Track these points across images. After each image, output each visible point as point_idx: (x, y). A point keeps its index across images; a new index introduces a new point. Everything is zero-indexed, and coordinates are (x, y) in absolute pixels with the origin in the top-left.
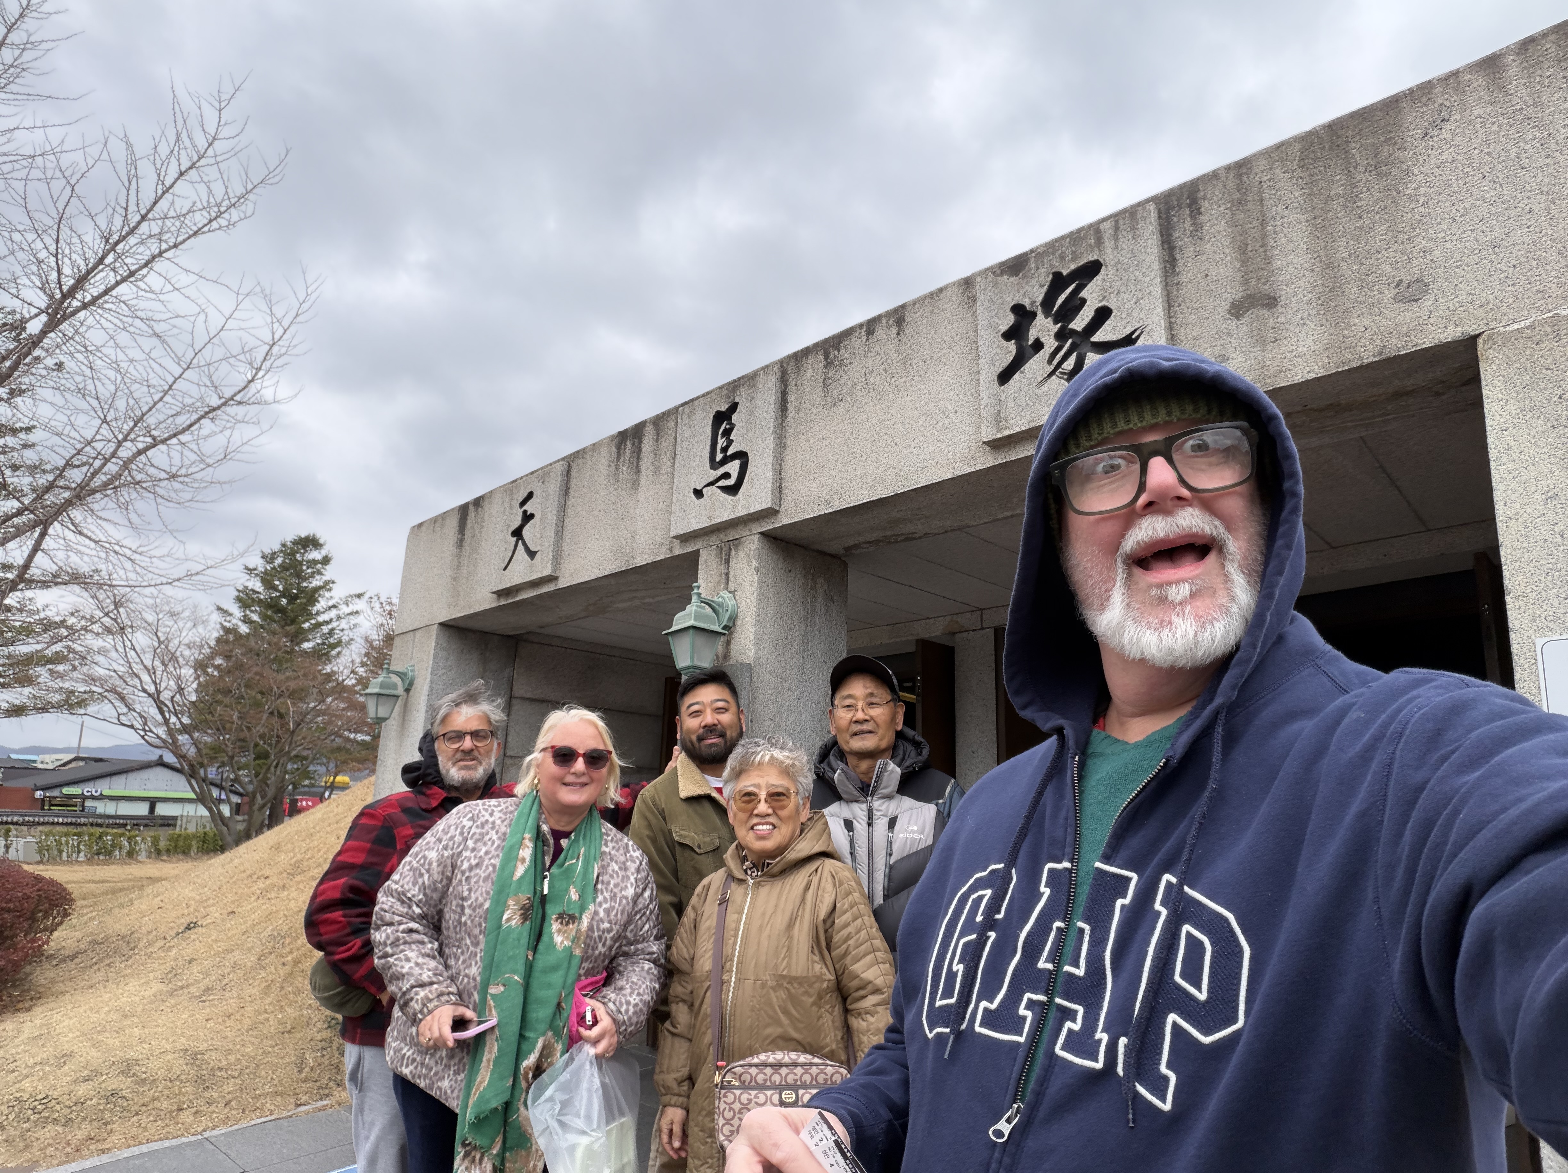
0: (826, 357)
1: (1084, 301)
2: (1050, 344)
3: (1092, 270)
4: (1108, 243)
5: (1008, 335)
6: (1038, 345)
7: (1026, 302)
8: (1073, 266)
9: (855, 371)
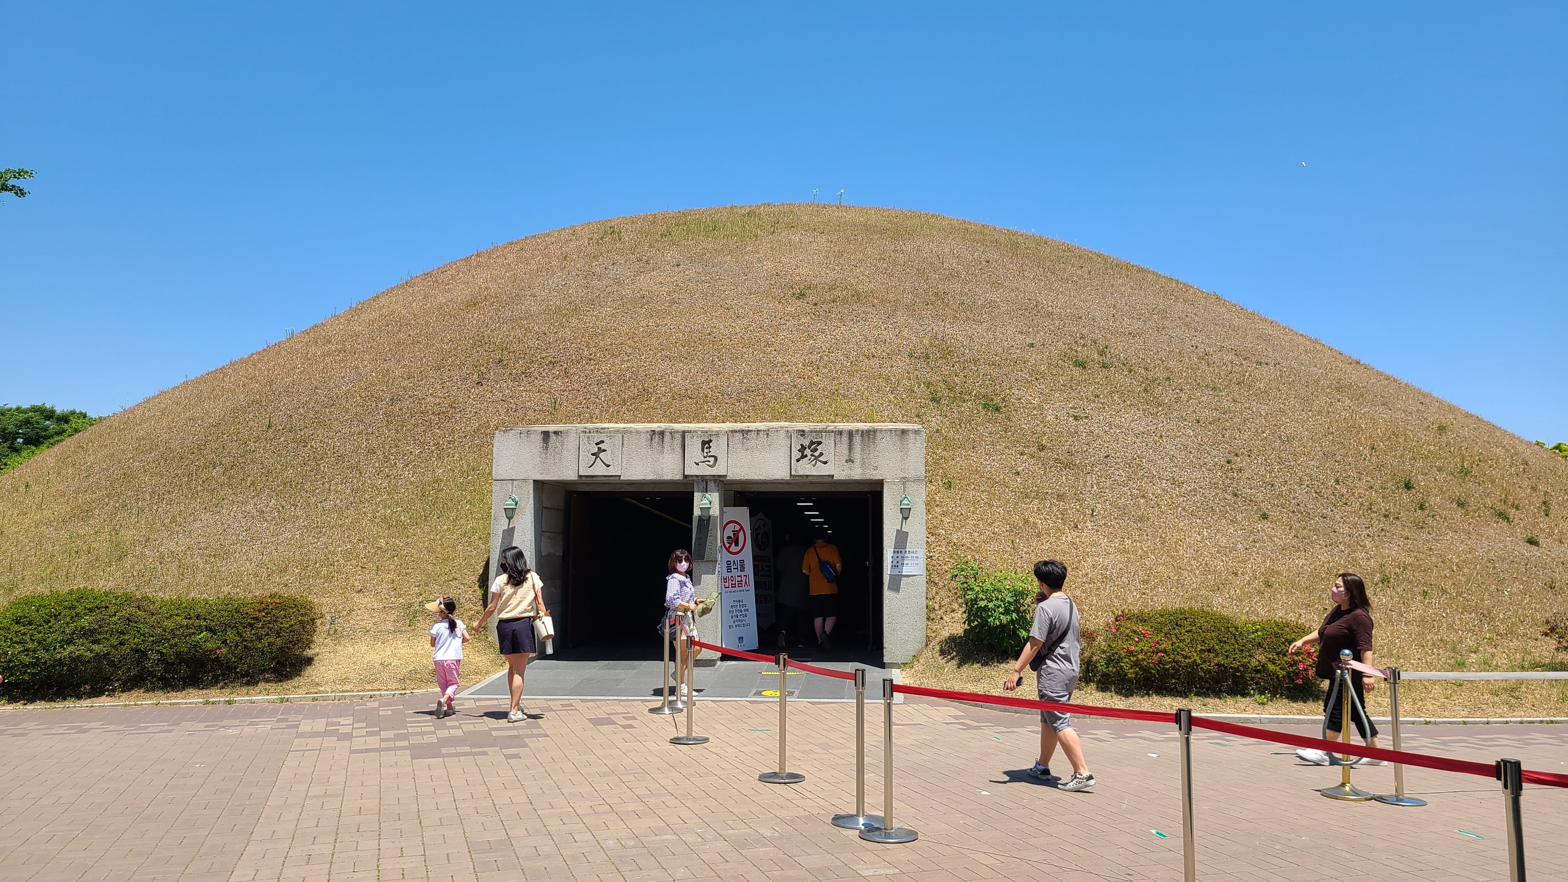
0: (743, 436)
1: (817, 449)
2: (809, 457)
3: (820, 443)
4: (824, 438)
5: (799, 451)
6: (806, 456)
7: (804, 444)
8: (816, 440)
9: (753, 443)
